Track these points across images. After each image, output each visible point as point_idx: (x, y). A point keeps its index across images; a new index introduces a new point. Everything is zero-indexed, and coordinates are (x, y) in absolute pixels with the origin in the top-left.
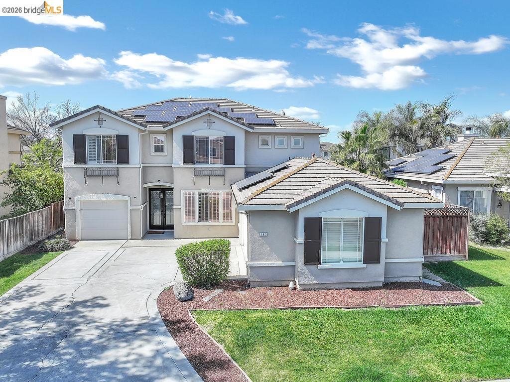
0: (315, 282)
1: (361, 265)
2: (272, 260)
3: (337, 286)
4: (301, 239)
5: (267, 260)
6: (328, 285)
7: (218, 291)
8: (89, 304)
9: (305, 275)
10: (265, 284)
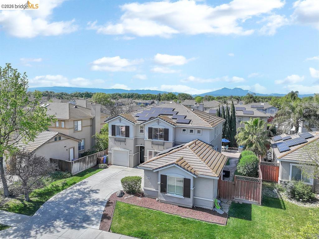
0: (165, 200)
1: (182, 197)
2: (152, 188)
3: (173, 204)
4: (159, 183)
5: (150, 188)
6: (170, 202)
7: (132, 196)
8: (94, 191)
9: (161, 197)
10: (149, 197)
